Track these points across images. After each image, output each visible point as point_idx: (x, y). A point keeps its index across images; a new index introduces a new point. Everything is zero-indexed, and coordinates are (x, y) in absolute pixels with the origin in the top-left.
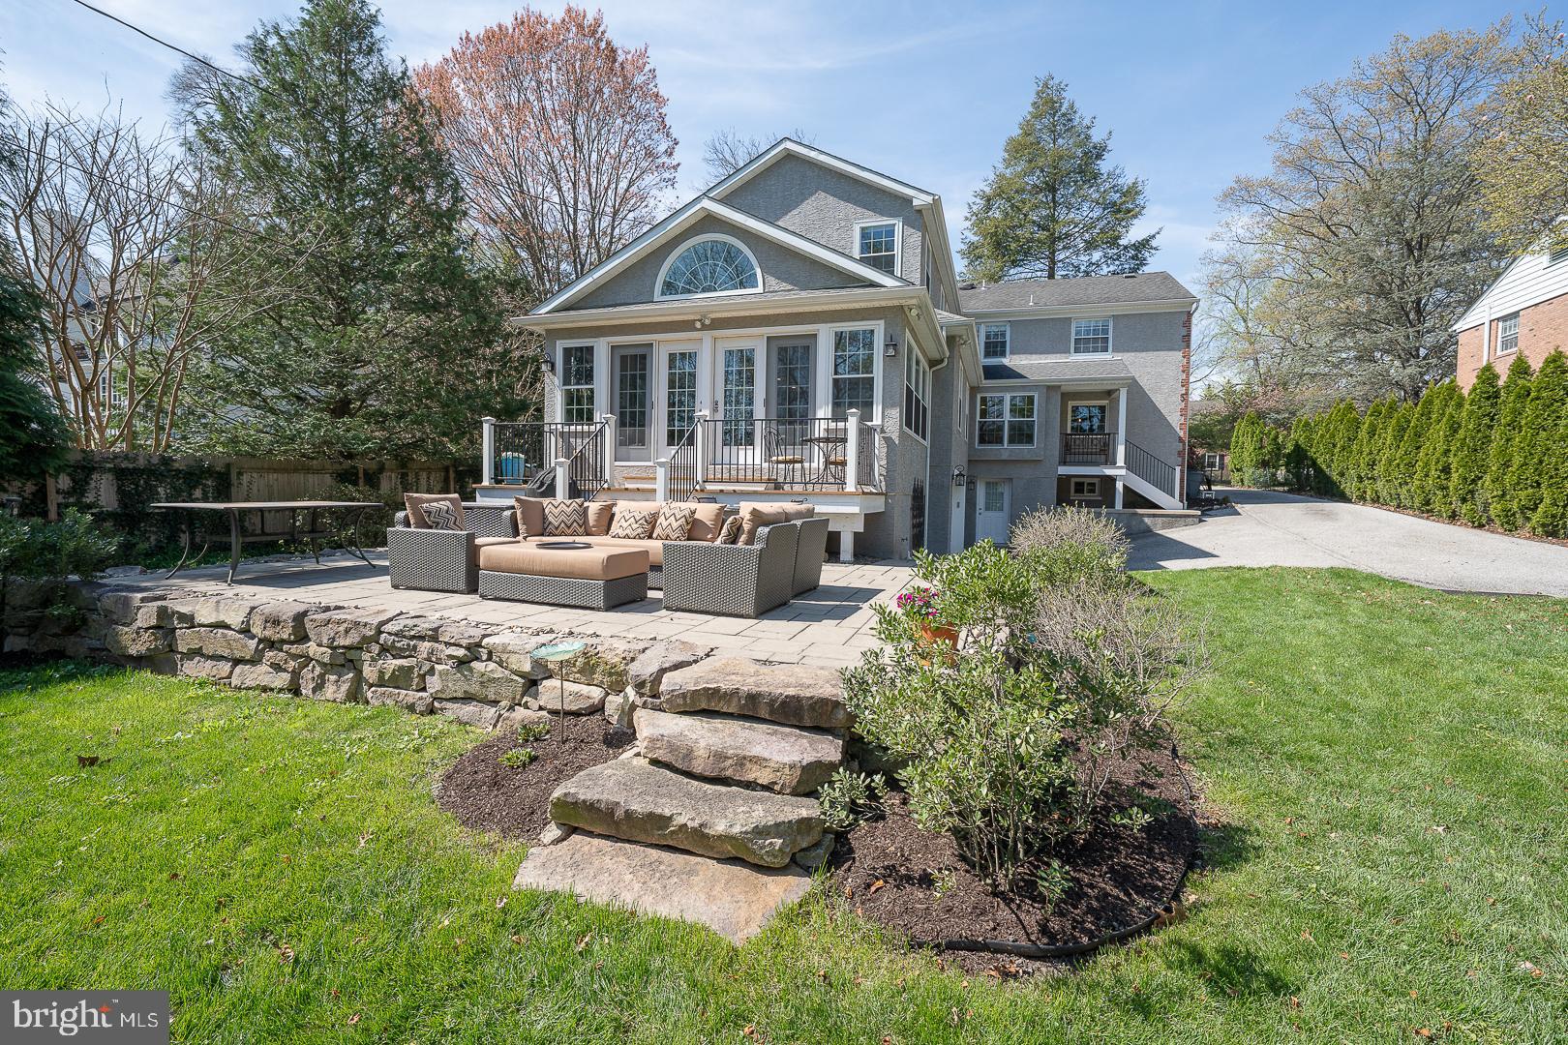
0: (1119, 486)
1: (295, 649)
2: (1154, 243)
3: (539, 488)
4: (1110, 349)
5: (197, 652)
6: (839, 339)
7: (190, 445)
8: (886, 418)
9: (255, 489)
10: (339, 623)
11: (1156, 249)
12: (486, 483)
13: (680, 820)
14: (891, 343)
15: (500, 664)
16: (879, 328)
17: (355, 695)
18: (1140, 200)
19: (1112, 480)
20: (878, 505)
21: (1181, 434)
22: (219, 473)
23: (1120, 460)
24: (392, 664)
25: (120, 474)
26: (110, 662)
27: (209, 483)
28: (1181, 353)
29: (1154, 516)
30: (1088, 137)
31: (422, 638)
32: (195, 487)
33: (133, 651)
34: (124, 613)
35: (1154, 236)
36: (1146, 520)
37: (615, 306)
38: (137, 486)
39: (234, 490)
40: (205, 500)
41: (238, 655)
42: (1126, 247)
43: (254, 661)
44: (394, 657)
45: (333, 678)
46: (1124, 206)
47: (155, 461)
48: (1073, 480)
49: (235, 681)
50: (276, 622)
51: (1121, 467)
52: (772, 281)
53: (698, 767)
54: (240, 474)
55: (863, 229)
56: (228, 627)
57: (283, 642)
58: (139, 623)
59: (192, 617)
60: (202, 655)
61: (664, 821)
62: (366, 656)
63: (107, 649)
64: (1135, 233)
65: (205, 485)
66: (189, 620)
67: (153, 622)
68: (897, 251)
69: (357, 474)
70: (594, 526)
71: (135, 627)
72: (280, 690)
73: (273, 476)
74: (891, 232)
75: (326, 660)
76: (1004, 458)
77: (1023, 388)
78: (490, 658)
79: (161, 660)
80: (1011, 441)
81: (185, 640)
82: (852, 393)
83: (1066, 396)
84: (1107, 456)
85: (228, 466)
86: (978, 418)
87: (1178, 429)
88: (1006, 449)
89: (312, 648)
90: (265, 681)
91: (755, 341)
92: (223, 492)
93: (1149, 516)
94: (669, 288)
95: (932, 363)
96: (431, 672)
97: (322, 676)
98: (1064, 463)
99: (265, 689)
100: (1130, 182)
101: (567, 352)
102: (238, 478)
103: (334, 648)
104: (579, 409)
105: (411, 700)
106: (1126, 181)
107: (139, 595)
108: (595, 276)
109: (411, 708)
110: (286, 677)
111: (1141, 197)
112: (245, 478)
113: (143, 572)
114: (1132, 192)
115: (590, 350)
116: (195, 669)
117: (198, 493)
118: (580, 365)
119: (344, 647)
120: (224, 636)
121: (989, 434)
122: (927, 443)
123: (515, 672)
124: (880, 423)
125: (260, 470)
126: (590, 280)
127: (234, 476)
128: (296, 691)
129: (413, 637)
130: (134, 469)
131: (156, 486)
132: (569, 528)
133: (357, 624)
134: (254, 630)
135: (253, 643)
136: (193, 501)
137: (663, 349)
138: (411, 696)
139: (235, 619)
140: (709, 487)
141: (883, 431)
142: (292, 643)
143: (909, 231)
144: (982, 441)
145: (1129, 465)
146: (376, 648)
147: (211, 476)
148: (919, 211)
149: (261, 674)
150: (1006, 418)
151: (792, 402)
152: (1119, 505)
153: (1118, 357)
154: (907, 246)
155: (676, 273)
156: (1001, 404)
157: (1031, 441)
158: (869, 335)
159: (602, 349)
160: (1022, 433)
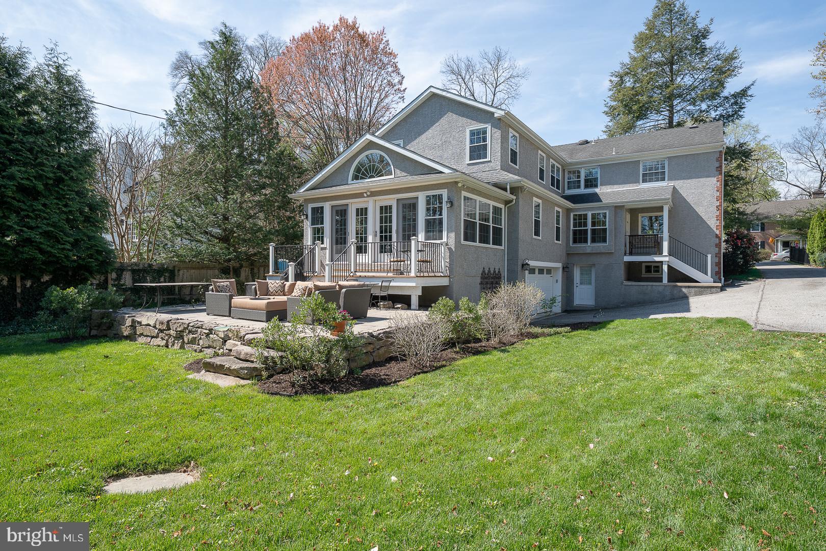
0: (665, 268)
1: (167, 332)
2: (749, 93)
3: (285, 276)
4: (666, 178)
5: (142, 334)
6: (428, 199)
7: (161, 258)
8: (449, 238)
9: (185, 277)
10: (178, 323)
11: (751, 96)
12: (271, 273)
13: (226, 366)
14: (450, 201)
15: (217, 335)
16: (444, 193)
17: (182, 347)
18: (736, 63)
21: (718, 232)
22: (171, 270)
23: (665, 251)
24: (191, 336)
25: (134, 272)
26: (118, 337)
27: (167, 274)
28: (715, 179)
29: (689, 287)
30: (694, 25)
31: (199, 328)
32: (161, 277)
33: (125, 334)
34: (123, 321)
35: (749, 87)
36: (684, 290)
37: (331, 187)
38: (139, 276)
39: (176, 277)
40: (165, 282)
41: (152, 335)
42: (727, 98)
43: (157, 337)
44: (192, 334)
45: (177, 341)
47: (146, 266)
48: (644, 265)
49: (151, 344)
50: (162, 323)
51: (666, 256)
52: (398, 171)
53: (242, 357)
54: (179, 270)
55: (471, 131)
56: (150, 326)
57: (164, 330)
58: (127, 325)
59: (141, 322)
60: (143, 335)
61: (223, 366)
62: (185, 334)
63: (118, 334)
65: (165, 276)
66: (140, 323)
67: (130, 324)
68: (488, 142)
69: (229, 269)
70: (287, 292)
71: (125, 326)
72: (162, 346)
73: (193, 271)
74: (485, 132)
75: (175, 336)
76: (588, 252)
77: (600, 208)
78: (215, 334)
79: (132, 338)
80: (593, 241)
81: (139, 330)
82: (434, 227)
83: (632, 212)
84: (657, 249)
85: (174, 267)
86: (572, 228)
87: (715, 229)
88: (589, 246)
89: (172, 332)
90: (159, 343)
91: (391, 200)
92: (172, 279)
93: (686, 287)
94: (356, 177)
95: (507, 202)
96: (201, 339)
97: (174, 341)
98: (629, 253)
99: (159, 346)
100: (730, 51)
101: (313, 209)
102: (178, 273)
103: (177, 332)
105: (195, 348)
106: (726, 51)
107: (127, 315)
108: (323, 173)
109: (196, 351)
110: (165, 341)
111: (738, 61)
112: (181, 272)
113: (133, 310)
114: (731, 58)
115: (322, 208)
116: (141, 340)
117: (162, 279)
118: (318, 215)
119: (179, 331)
120: (149, 328)
121: (580, 237)
122: (502, 247)
123: (220, 338)
124: (446, 240)
125: (187, 268)
126: (321, 175)
127: (176, 272)
128: (167, 346)
129: (197, 328)
130: (139, 269)
131: (146, 277)
132: (277, 292)
133: (183, 323)
134: (157, 326)
135: (156, 331)
136: (160, 283)
137: (353, 206)
138: (196, 347)
139: (152, 323)
140: (358, 274)
141: (447, 244)
142: (166, 330)
143: (495, 130)
144: (575, 241)
145: (671, 254)
146: (187, 331)
147: (167, 272)
148: (499, 119)
149: (158, 341)
150: (589, 227)
151: (409, 231)
152: (665, 280)
153: (672, 183)
154: (493, 139)
155: (358, 170)
156: (586, 219)
157: (604, 240)
158: (440, 197)
159: (327, 207)
160: (600, 236)
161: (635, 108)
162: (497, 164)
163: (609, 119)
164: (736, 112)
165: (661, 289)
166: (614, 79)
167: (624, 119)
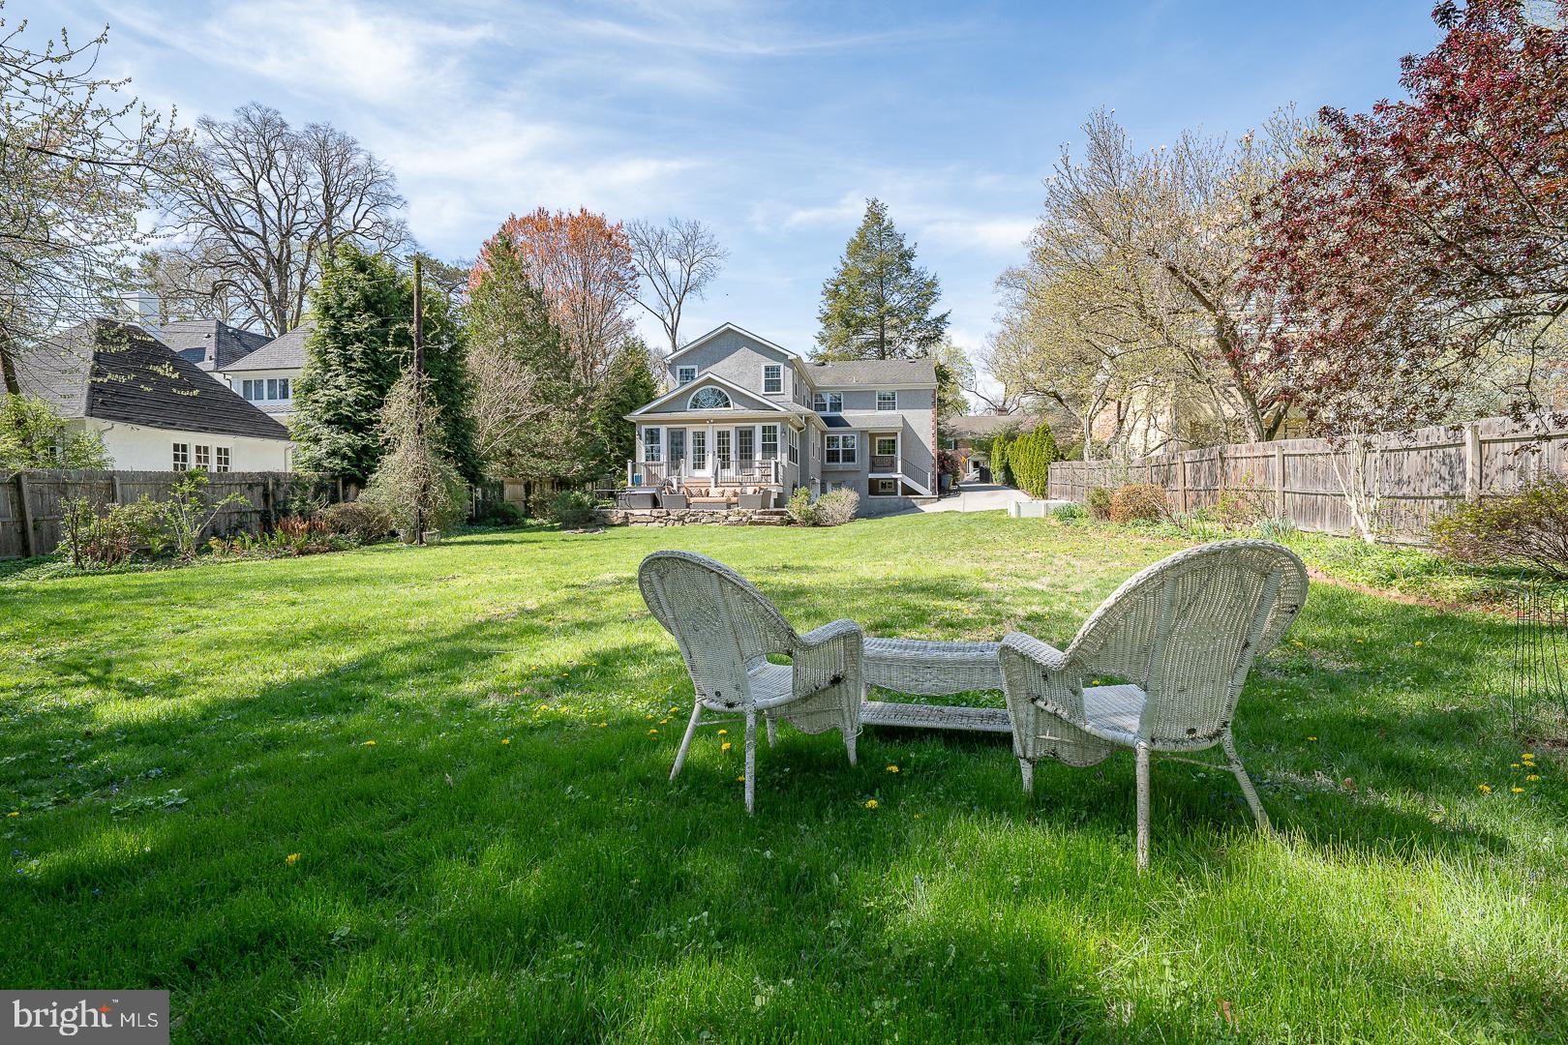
0: (899, 483)
2: (947, 319)
4: (896, 407)
6: (764, 428)
8: (782, 457)
11: (949, 324)
14: (783, 431)
16: (778, 425)
19: (896, 480)
20: (781, 491)
21: (933, 454)
23: (899, 471)
29: (916, 499)
30: (902, 246)
36: (912, 501)
37: (670, 412)
42: (930, 322)
46: (927, 292)
48: (883, 481)
51: (900, 474)
52: (737, 406)
55: (765, 366)
64: (934, 311)
68: (782, 378)
74: (778, 370)
76: (840, 469)
77: (849, 432)
79: (624, 525)
80: (844, 460)
81: (632, 519)
82: (770, 449)
83: (872, 436)
84: (892, 467)
86: (826, 448)
87: (931, 451)
88: (841, 465)
91: (731, 428)
93: (914, 499)
94: (693, 406)
95: (799, 429)
98: (872, 472)
100: (931, 277)
101: (647, 431)
104: (652, 456)
106: (928, 276)
114: (933, 284)
115: (658, 430)
118: (653, 437)
121: (833, 456)
122: (798, 465)
124: (781, 460)
137: (691, 431)
141: (782, 463)
143: (787, 369)
144: (828, 461)
145: (903, 472)
148: (791, 360)
150: (841, 448)
151: (746, 453)
152: (900, 494)
153: (901, 412)
154: (787, 377)
155: (696, 400)
156: (837, 440)
157: (853, 460)
158: (775, 427)
159: (663, 430)
160: (849, 456)
161: (853, 322)
162: (789, 397)
163: (822, 325)
164: (937, 336)
165: (896, 501)
166: (829, 286)
167: (839, 329)
